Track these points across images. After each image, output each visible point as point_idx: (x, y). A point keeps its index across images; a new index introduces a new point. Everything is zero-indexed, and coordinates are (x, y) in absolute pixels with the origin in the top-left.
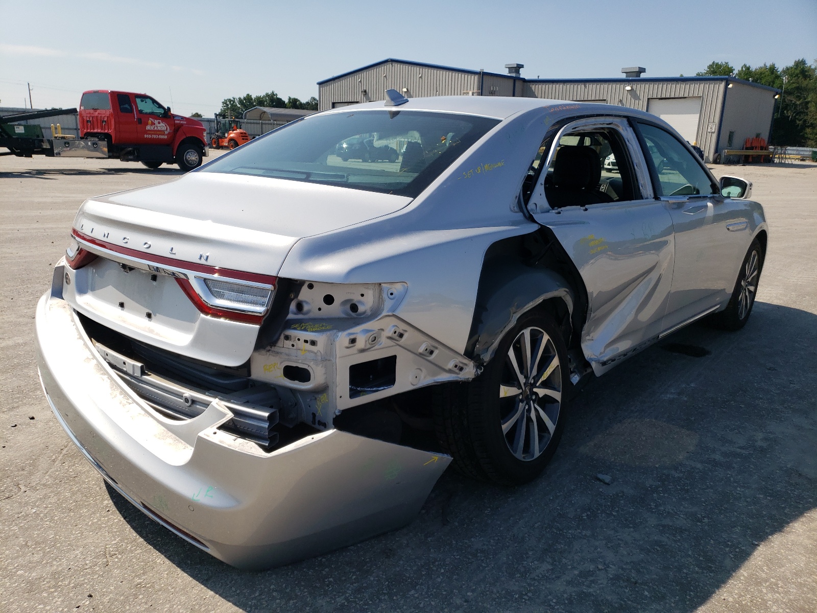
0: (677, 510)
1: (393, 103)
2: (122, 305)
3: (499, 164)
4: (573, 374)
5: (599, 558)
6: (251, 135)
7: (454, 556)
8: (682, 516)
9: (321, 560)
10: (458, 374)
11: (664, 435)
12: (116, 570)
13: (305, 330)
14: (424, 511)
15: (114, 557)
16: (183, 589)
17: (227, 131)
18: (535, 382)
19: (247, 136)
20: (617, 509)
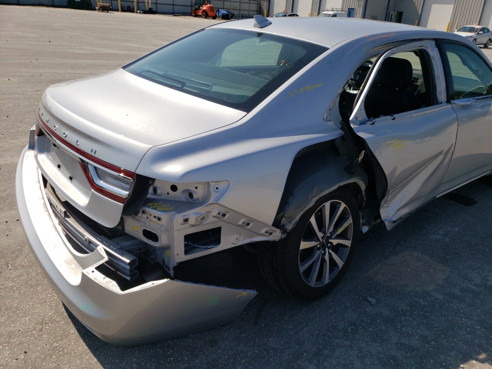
0: (414, 332)
1: (259, 26)
2: (59, 166)
3: (320, 85)
4: (364, 226)
5: (350, 365)
6: (217, 8)
7: (254, 350)
8: (417, 337)
9: (170, 343)
10: (269, 237)
11: (424, 269)
12: (45, 335)
13: (155, 209)
14: (245, 313)
15: (47, 325)
16: (81, 354)
17: (202, 5)
18: (331, 236)
19: (213, 9)
20: (373, 326)
